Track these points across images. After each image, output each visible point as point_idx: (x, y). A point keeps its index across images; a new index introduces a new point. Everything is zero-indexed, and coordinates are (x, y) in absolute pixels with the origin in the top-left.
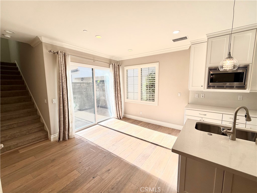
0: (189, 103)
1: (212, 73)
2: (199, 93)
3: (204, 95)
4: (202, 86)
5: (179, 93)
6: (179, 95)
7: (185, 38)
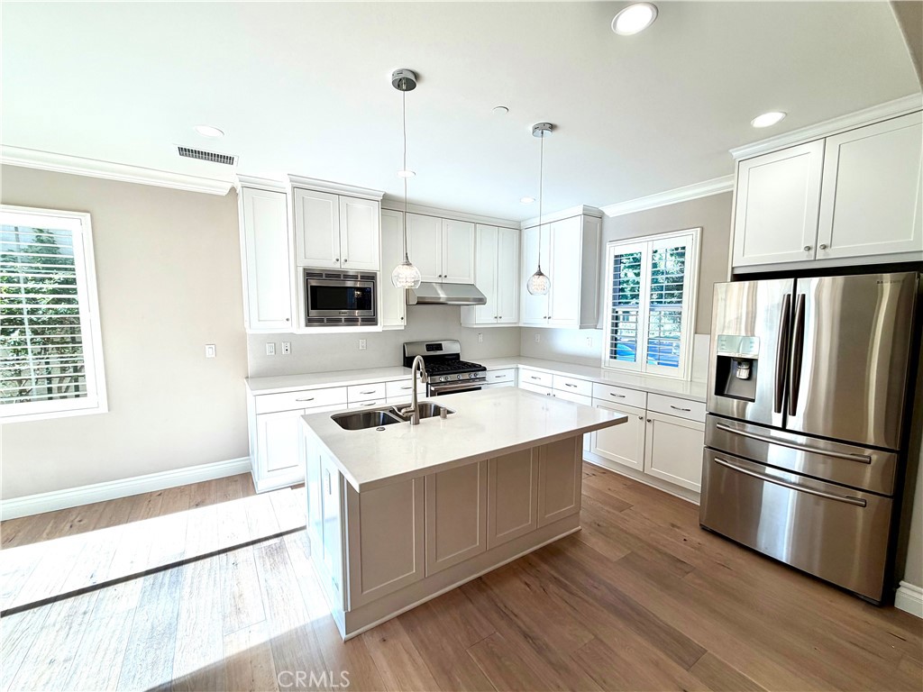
0: (247, 378)
1: (314, 284)
2: (276, 340)
3: (289, 344)
4: (287, 320)
5: (207, 347)
6: (210, 352)
7: (228, 160)
